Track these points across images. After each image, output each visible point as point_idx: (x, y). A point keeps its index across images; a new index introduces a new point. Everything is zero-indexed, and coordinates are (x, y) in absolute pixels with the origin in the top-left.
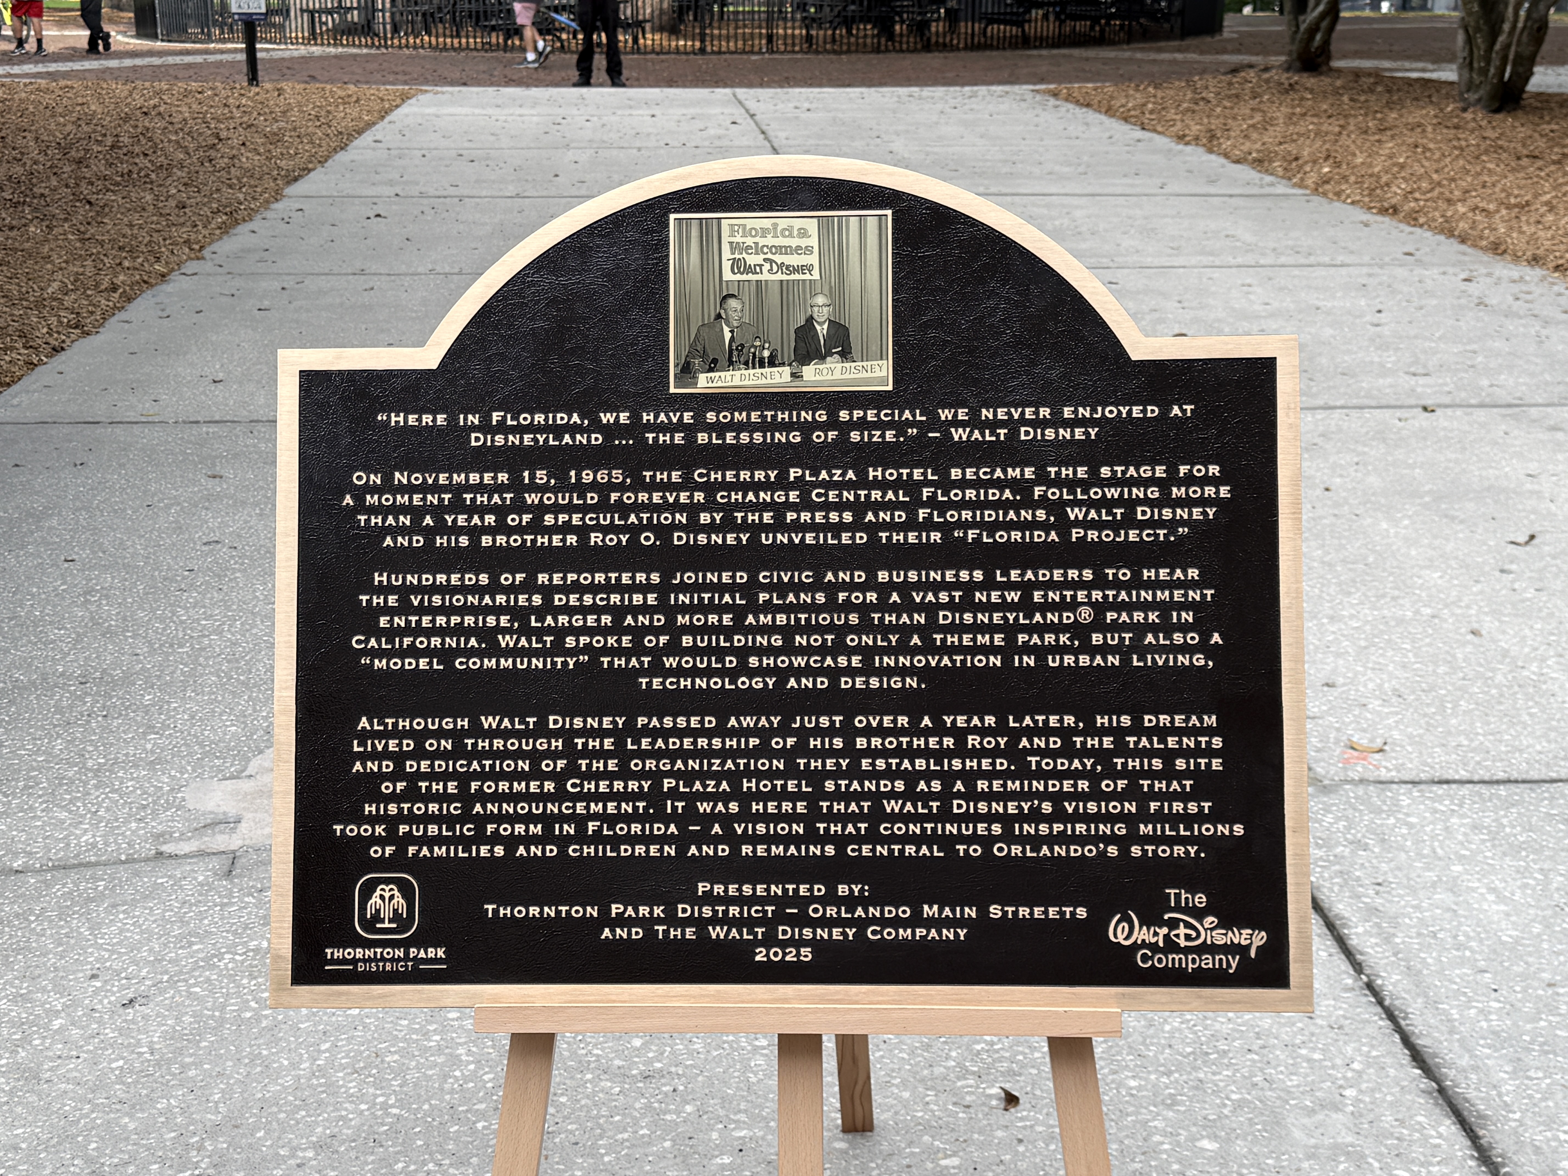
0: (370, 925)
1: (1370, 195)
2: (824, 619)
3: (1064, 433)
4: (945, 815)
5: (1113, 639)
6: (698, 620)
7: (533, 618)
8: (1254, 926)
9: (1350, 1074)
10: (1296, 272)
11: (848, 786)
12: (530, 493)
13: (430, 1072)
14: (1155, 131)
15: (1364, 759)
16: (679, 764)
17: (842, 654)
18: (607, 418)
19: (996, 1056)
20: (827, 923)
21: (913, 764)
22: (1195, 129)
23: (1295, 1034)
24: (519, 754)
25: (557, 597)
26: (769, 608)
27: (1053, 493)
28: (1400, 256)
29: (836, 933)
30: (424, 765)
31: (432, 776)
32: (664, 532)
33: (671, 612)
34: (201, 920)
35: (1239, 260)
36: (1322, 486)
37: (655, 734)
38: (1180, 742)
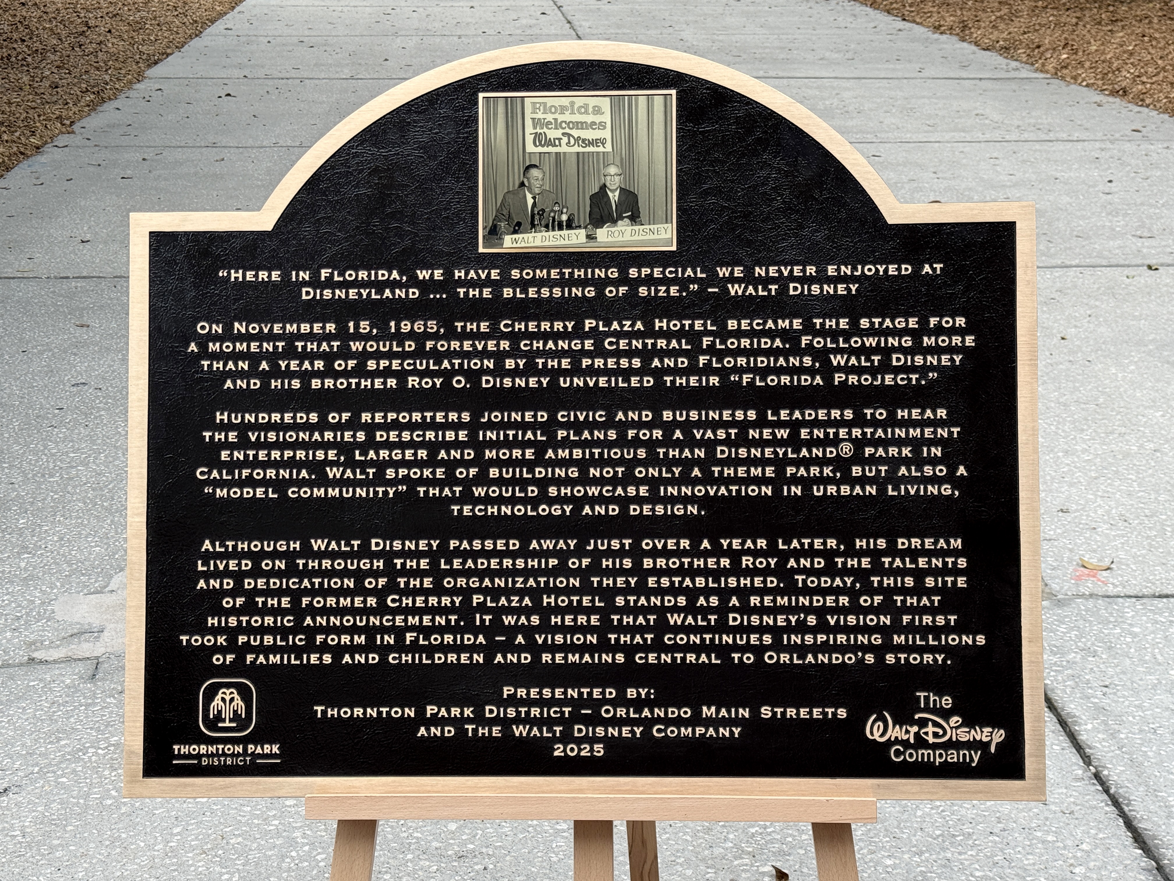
0: (213, 724)
1: (1103, 79)
2: (615, 453)
3: (827, 289)
4: (722, 627)
5: (870, 471)
6: (504, 454)
7: (357, 452)
8: (995, 724)
9: (1079, 854)
10: (1037, 146)
11: (636, 602)
12: (354, 341)
13: (270, 853)
14: (914, 22)
15: (1094, 576)
16: (487, 582)
17: (631, 484)
18: (423, 274)
19: (769, 838)
20: (616, 722)
21: (693, 582)
22: (950, 20)
23: (1031, 819)
24: (345, 573)
25: (378, 434)
26: (566, 443)
27: (818, 342)
28: (1129, 133)
29: (625, 731)
30: (261, 583)
31: (268, 593)
32: (474, 376)
33: (480, 447)
34: (68, 719)
35: (988, 136)
36: (1059, 336)
37: (465, 555)
38: (929, 563)
